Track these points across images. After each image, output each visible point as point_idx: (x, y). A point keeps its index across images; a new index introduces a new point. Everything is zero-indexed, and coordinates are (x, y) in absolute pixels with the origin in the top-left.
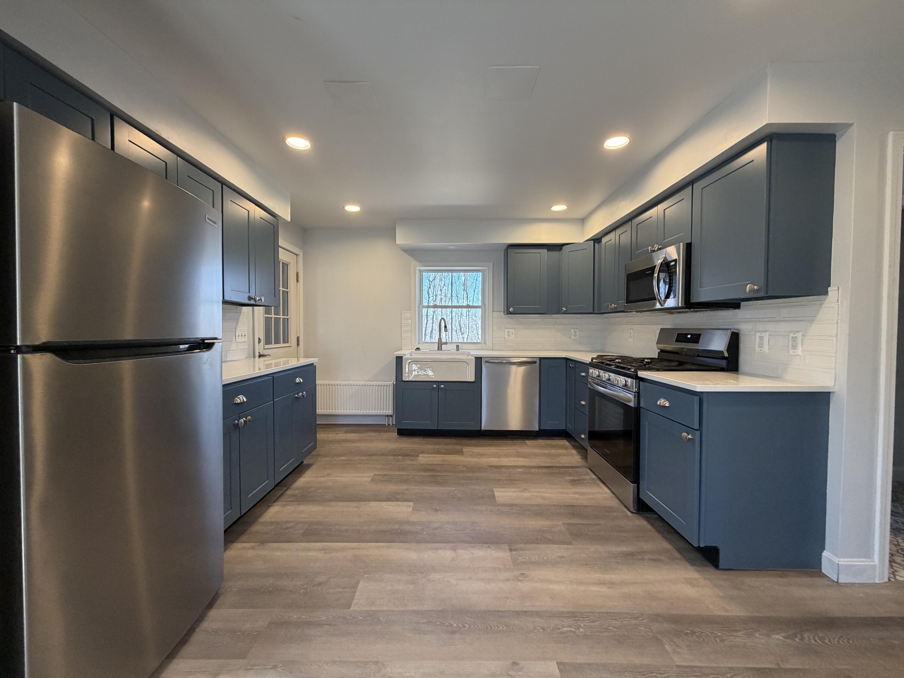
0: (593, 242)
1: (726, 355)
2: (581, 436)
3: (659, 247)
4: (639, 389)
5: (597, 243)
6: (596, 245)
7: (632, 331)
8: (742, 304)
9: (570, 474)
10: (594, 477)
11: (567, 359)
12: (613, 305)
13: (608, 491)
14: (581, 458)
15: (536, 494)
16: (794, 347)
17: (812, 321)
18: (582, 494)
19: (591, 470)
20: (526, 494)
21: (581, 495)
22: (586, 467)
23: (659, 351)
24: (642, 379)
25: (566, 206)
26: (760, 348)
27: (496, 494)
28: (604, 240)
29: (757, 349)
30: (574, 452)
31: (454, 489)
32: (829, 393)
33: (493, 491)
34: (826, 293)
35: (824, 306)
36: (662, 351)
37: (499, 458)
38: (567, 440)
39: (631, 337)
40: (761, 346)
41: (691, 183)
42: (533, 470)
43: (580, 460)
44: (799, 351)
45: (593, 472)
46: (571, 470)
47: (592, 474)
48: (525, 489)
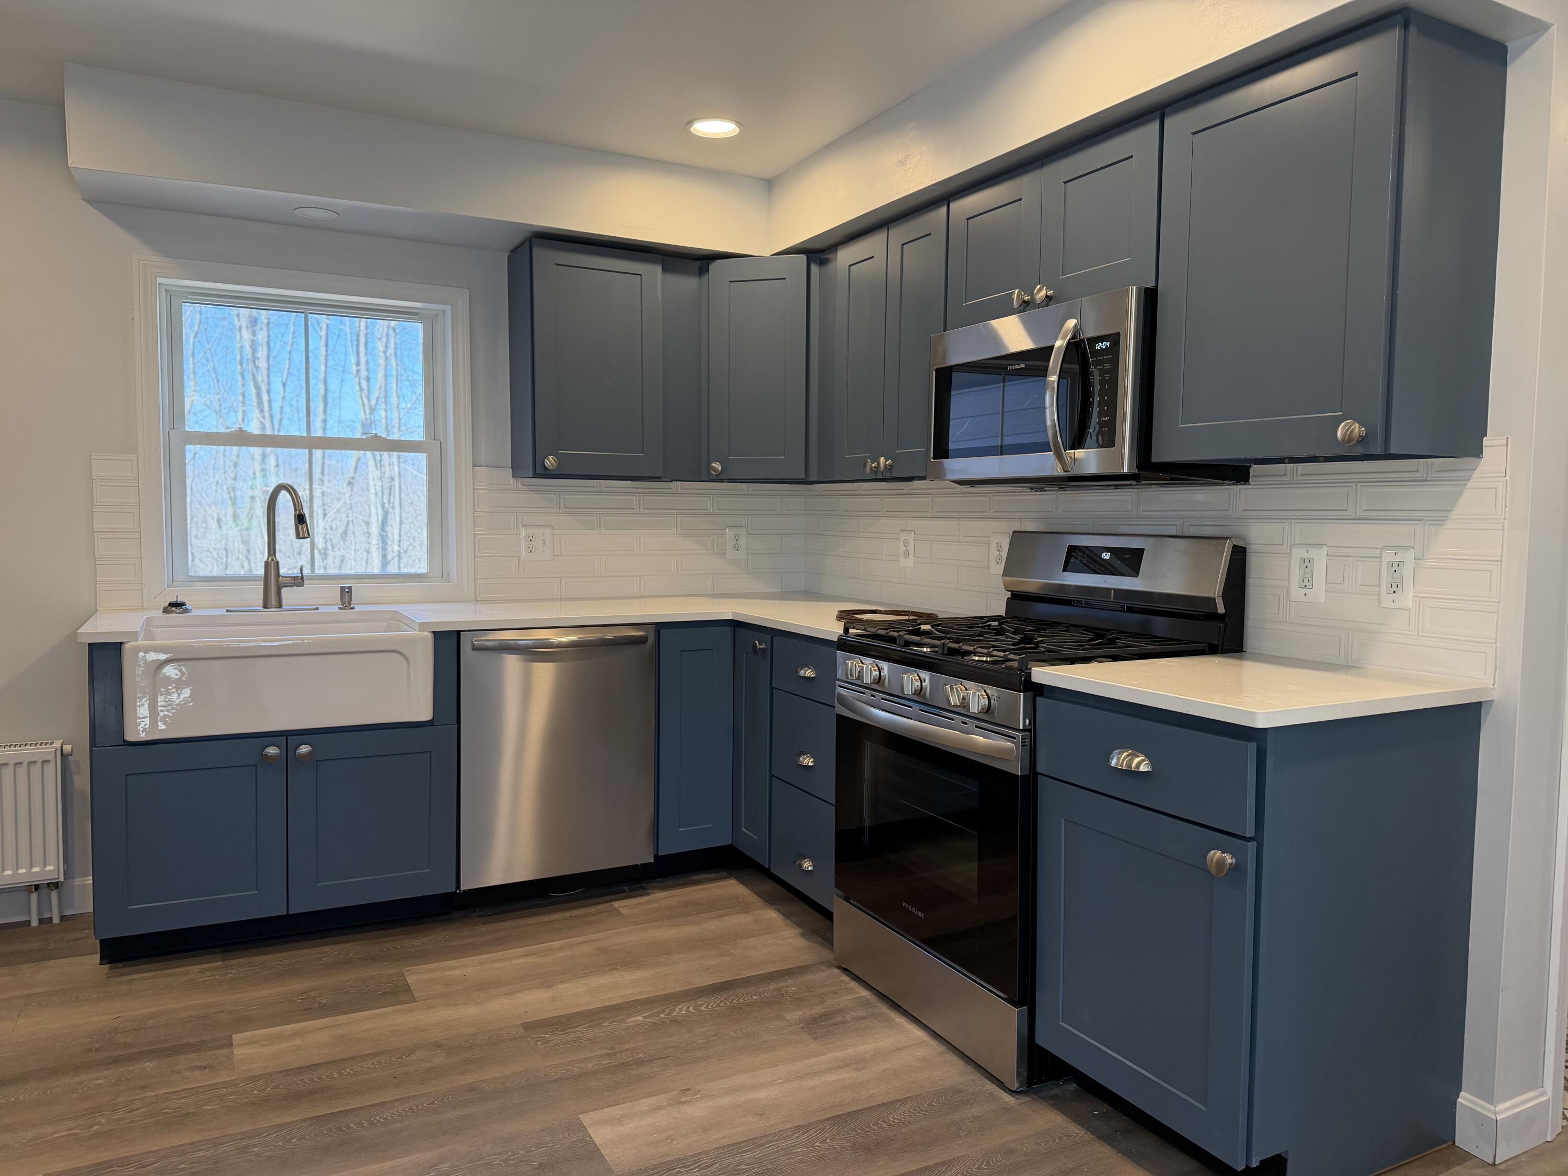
0: (803, 258)
1: (1221, 610)
2: (800, 866)
3: (1049, 293)
4: (1034, 721)
5: (815, 262)
6: (815, 268)
7: (911, 537)
8: (1254, 469)
9: (799, 1001)
10: (865, 993)
11: (736, 625)
12: (882, 459)
13: (920, 1034)
14: (802, 935)
15: (725, 1101)
16: (1395, 588)
17: (1441, 522)
18: (860, 1062)
19: (845, 970)
20: (698, 1110)
21: (857, 1070)
22: (830, 965)
23: (1009, 595)
24: (1039, 690)
25: (738, 123)
26: (1305, 590)
27: (600, 1135)
28: (845, 256)
29: (1297, 593)
30: (772, 915)
31: (430, 1155)
32: (1479, 704)
33: (582, 1127)
34: (1478, 452)
35: (1470, 484)
36: (1017, 598)
37: (548, 985)
38: (736, 878)
39: (907, 554)
40: (1306, 583)
41: (1158, 114)
42: (681, 1010)
43: (802, 942)
44: (1408, 599)
45: (856, 978)
46: (790, 984)
47: (853, 984)
48: (684, 1091)
